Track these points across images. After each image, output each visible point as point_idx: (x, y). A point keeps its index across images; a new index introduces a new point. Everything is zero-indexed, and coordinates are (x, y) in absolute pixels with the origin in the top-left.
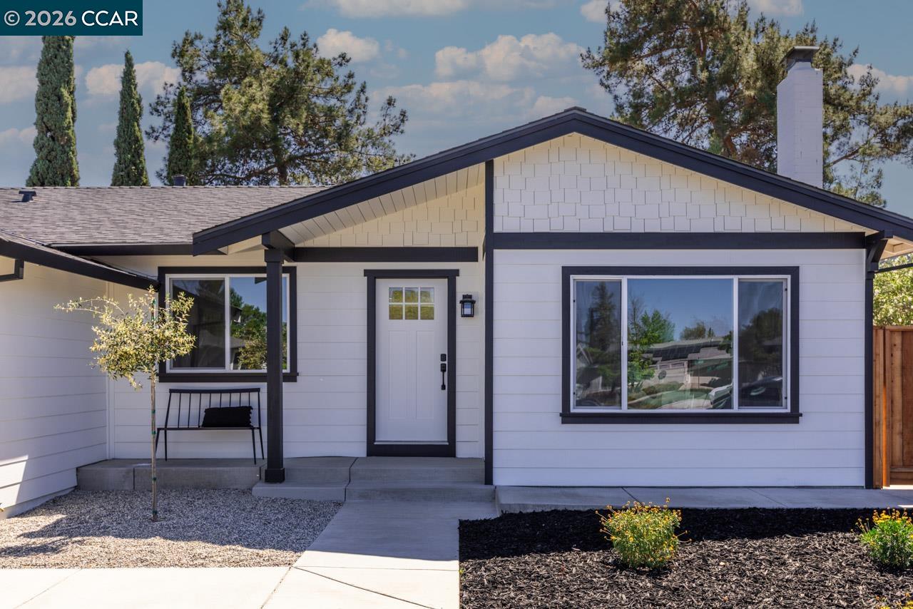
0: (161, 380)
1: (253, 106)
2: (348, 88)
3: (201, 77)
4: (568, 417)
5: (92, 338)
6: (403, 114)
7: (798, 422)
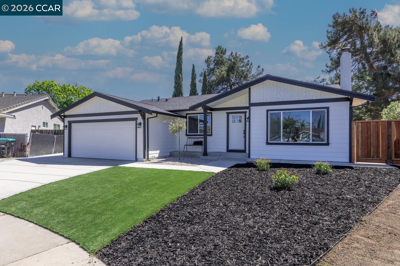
0: (186, 136)
1: (222, 73)
2: (248, 64)
3: (212, 66)
4: (268, 143)
5: (168, 127)
6: (263, 69)
7: (329, 145)
